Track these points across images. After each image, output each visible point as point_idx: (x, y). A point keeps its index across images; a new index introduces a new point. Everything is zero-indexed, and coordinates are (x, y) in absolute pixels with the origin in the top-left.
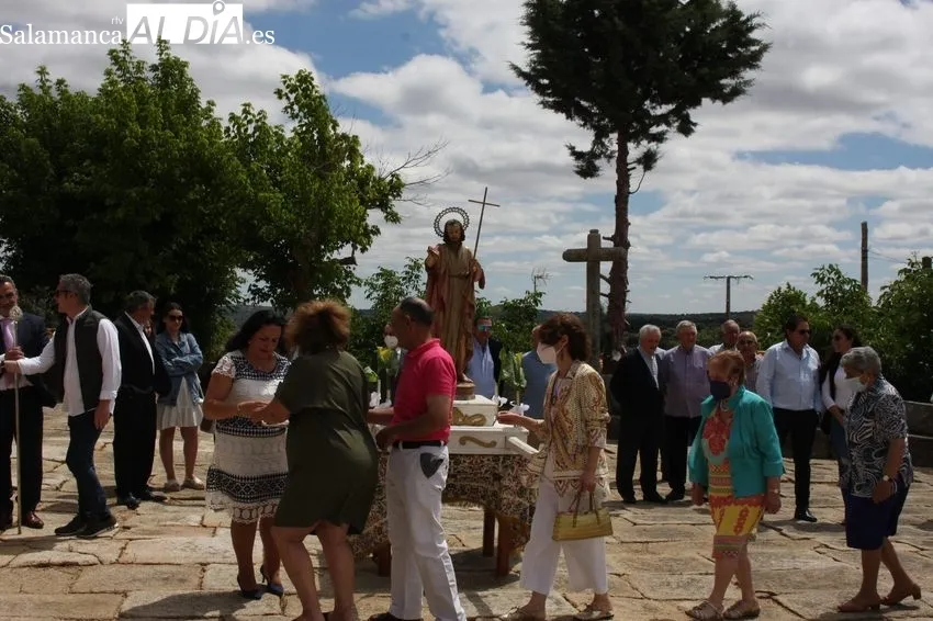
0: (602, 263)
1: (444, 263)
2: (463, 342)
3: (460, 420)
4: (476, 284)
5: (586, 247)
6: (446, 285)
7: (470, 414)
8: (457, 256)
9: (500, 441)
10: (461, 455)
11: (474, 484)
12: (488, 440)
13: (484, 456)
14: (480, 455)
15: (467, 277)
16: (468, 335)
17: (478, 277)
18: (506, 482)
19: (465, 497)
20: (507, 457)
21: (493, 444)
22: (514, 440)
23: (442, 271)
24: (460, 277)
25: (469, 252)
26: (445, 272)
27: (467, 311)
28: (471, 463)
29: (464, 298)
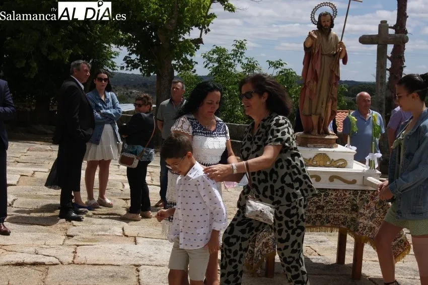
0: (388, 45)
1: (318, 45)
2: (330, 104)
3: (328, 163)
4: (341, 62)
5: (377, 34)
6: (319, 62)
7: (335, 159)
8: (327, 39)
9: (359, 181)
10: (329, 189)
11: (337, 214)
12: (350, 179)
13: (346, 190)
14: (343, 190)
15: (334, 55)
16: (334, 100)
17: (343, 55)
18: (362, 211)
19: (329, 225)
20: (363, 192)
21: (354, 182)
22: (371, 179)
23: (316, 51)
24: (330, 55)
25: (336, 37)
26: (318, 52)
27: (334, 81)
28: (336, 195)
29: (332, 71)
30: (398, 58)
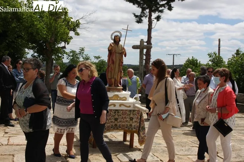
0: (144, 49)
1: (114, 49)
2: (119, 74)
3: (119, 99)
4: (124, 56)
6: (114, 56)
7: (122, 97)
9: (132, 106)
10: (120, 110)
12: (128, 105)
13: (127, 110)
14: (126, 110)
15: (121, 53)
17: (124, 53)
19: (120, 128)
20: (134, 111)
21: (130, 106)
22: (137, 105)
23: (113, 51)
24: (119, 53)
25: (121, 46)
26: (114, 51)
27: (121, 64)
28: (122, 112)
29: (120, 60)
30: (148, 55)
